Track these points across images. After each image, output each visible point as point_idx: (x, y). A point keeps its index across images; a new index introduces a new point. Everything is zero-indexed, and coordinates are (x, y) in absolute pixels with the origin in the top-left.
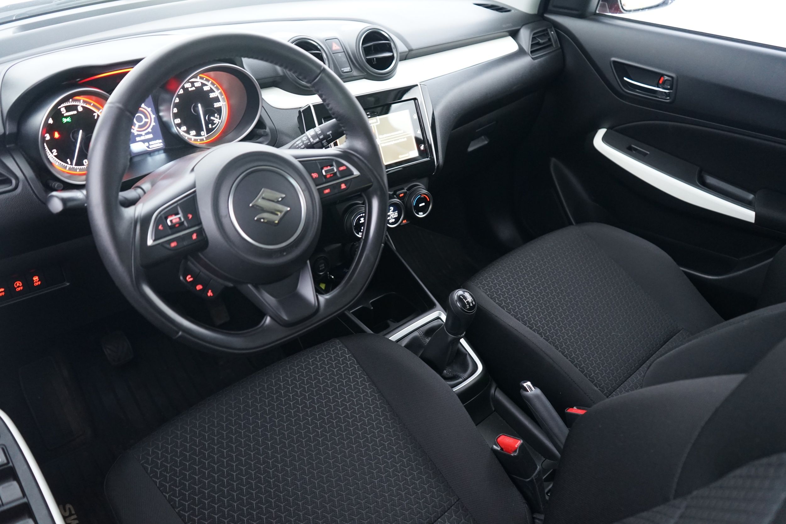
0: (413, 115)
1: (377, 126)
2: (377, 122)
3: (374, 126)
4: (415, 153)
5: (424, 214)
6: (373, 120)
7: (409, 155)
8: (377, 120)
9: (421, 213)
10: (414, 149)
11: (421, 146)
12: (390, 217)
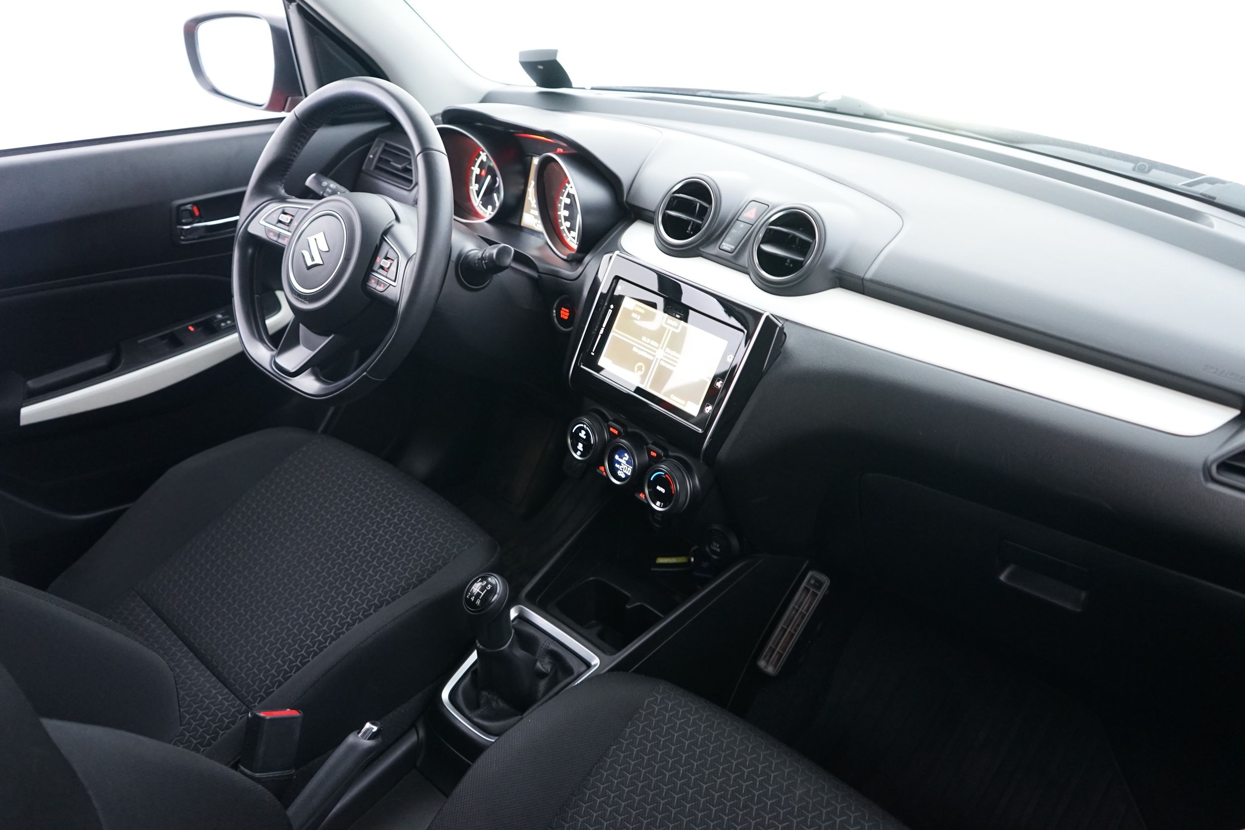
0: (729, 355)
1: (673, 332)
2: (677, 328)
3: (669, 330)
4: (693, 409)
5: (660, 507)
6: (674, 322)
7: (685, 404)
8: (679, 324)
9: (658, 503)
10: (698, 404)
11: (708, 406)
12: (621, 466)
